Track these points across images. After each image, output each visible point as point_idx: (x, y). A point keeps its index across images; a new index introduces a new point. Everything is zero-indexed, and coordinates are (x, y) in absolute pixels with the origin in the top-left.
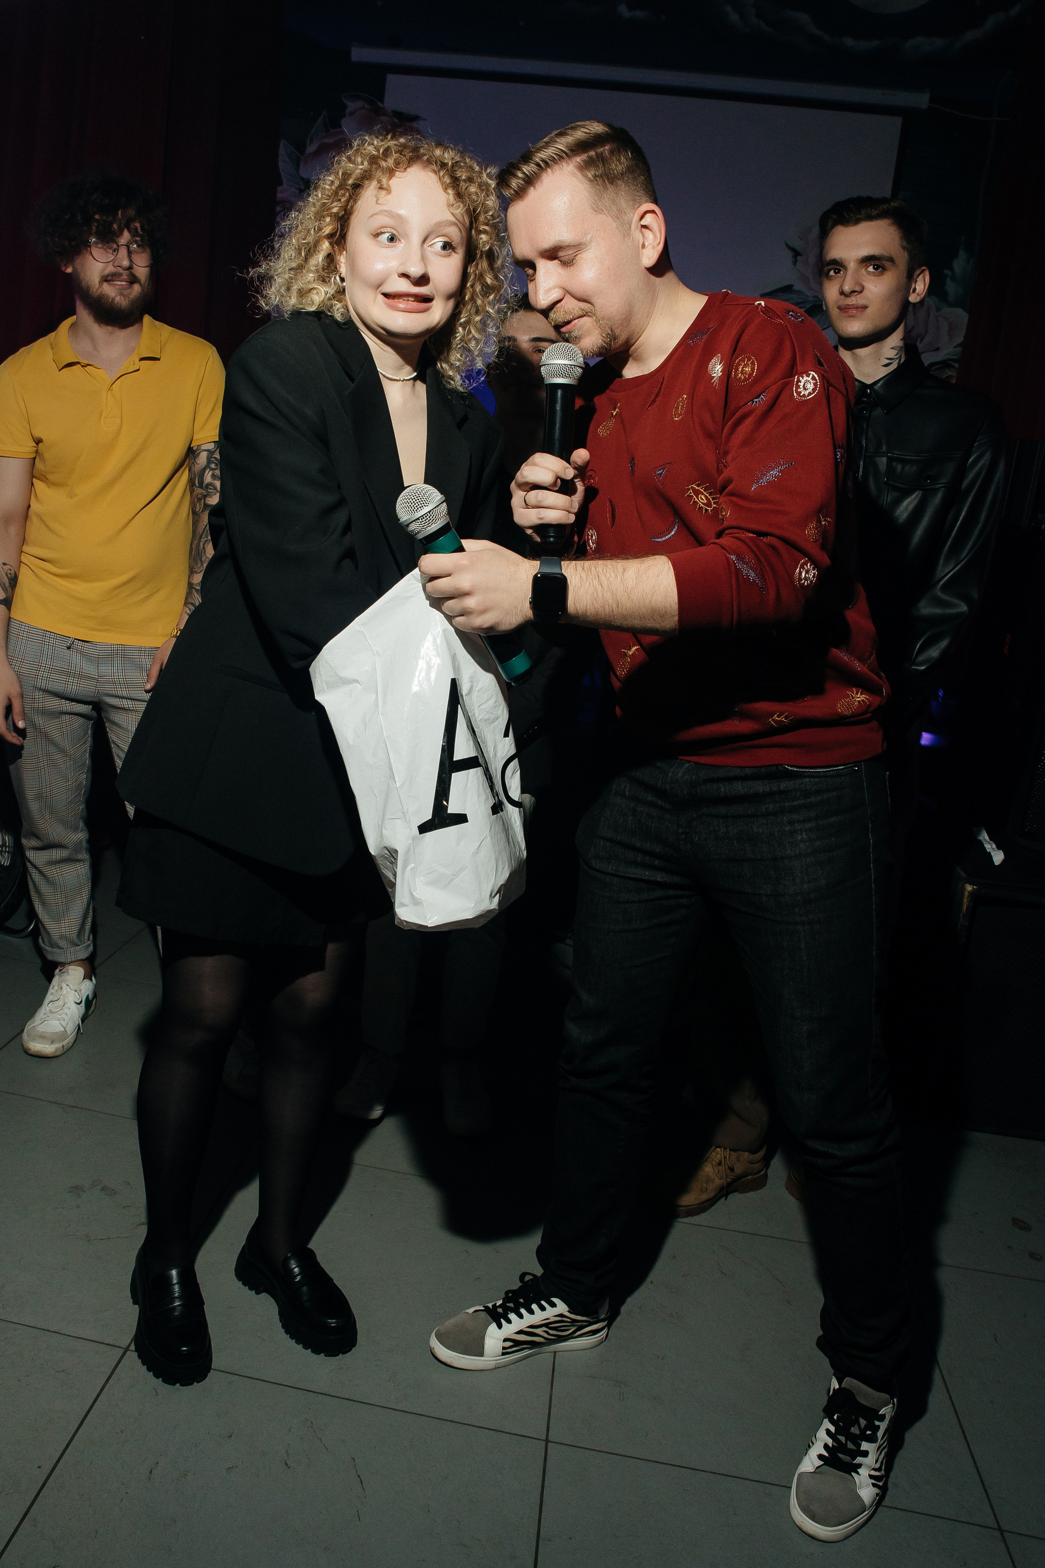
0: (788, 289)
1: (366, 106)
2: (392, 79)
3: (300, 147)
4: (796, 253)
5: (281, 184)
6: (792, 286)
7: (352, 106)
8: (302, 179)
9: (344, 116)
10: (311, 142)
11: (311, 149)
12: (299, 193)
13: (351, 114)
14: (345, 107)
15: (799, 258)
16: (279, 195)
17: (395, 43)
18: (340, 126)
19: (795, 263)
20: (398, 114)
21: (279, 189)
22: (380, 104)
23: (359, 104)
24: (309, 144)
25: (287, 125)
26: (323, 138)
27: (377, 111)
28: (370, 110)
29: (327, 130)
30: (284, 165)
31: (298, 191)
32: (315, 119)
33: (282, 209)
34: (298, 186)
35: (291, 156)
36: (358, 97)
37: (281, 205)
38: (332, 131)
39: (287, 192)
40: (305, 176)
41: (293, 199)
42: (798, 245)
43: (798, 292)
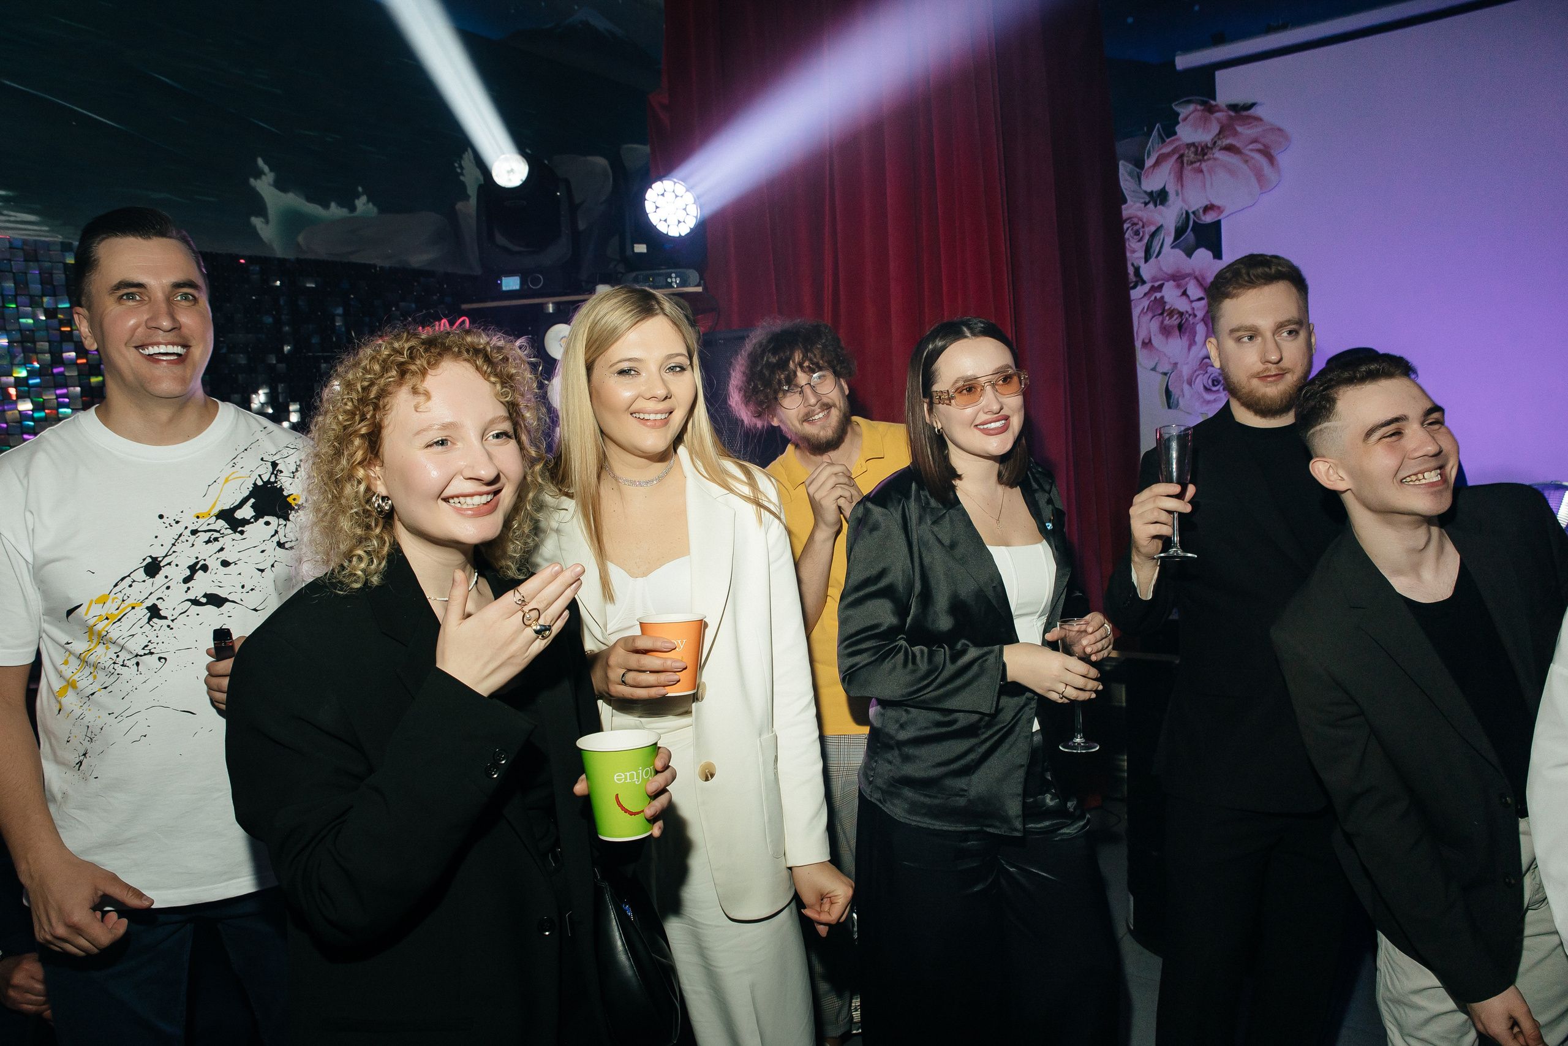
1: (1199, 107)
2: (1220, 75)
3: (1139, 164)
5: (1125, 201)
7: (1183, 111)
8: (1145, 192)
9: (1178, 123)
10: (1149, 155)
11: (1149, 163)
13: (1185, 119)
14: (1178, 114)
16: (1126, 213)
17: (1219, 40)
18: (1175, 133)
20: (1234, 107)
21: (1123, 207)
22: (1213, 102)
23: (1192, 107)
24: (1148, 158)
25: (1123, 146)
26: (1160, 149)
27: (1211, 110)
28: (1203, 110)
29: (1163, 141)
30: (1126, 183)
31: (1143, 205)
32: (1149, 134)
33: (1129, 225)
34: (1143, 200)
35: (1130, 174)
36: (1189, 102)
37: (1128, 221)
38: (1168, 140)
39: (1132, 208)
40: (1149, 190)
41: (1140, 214)
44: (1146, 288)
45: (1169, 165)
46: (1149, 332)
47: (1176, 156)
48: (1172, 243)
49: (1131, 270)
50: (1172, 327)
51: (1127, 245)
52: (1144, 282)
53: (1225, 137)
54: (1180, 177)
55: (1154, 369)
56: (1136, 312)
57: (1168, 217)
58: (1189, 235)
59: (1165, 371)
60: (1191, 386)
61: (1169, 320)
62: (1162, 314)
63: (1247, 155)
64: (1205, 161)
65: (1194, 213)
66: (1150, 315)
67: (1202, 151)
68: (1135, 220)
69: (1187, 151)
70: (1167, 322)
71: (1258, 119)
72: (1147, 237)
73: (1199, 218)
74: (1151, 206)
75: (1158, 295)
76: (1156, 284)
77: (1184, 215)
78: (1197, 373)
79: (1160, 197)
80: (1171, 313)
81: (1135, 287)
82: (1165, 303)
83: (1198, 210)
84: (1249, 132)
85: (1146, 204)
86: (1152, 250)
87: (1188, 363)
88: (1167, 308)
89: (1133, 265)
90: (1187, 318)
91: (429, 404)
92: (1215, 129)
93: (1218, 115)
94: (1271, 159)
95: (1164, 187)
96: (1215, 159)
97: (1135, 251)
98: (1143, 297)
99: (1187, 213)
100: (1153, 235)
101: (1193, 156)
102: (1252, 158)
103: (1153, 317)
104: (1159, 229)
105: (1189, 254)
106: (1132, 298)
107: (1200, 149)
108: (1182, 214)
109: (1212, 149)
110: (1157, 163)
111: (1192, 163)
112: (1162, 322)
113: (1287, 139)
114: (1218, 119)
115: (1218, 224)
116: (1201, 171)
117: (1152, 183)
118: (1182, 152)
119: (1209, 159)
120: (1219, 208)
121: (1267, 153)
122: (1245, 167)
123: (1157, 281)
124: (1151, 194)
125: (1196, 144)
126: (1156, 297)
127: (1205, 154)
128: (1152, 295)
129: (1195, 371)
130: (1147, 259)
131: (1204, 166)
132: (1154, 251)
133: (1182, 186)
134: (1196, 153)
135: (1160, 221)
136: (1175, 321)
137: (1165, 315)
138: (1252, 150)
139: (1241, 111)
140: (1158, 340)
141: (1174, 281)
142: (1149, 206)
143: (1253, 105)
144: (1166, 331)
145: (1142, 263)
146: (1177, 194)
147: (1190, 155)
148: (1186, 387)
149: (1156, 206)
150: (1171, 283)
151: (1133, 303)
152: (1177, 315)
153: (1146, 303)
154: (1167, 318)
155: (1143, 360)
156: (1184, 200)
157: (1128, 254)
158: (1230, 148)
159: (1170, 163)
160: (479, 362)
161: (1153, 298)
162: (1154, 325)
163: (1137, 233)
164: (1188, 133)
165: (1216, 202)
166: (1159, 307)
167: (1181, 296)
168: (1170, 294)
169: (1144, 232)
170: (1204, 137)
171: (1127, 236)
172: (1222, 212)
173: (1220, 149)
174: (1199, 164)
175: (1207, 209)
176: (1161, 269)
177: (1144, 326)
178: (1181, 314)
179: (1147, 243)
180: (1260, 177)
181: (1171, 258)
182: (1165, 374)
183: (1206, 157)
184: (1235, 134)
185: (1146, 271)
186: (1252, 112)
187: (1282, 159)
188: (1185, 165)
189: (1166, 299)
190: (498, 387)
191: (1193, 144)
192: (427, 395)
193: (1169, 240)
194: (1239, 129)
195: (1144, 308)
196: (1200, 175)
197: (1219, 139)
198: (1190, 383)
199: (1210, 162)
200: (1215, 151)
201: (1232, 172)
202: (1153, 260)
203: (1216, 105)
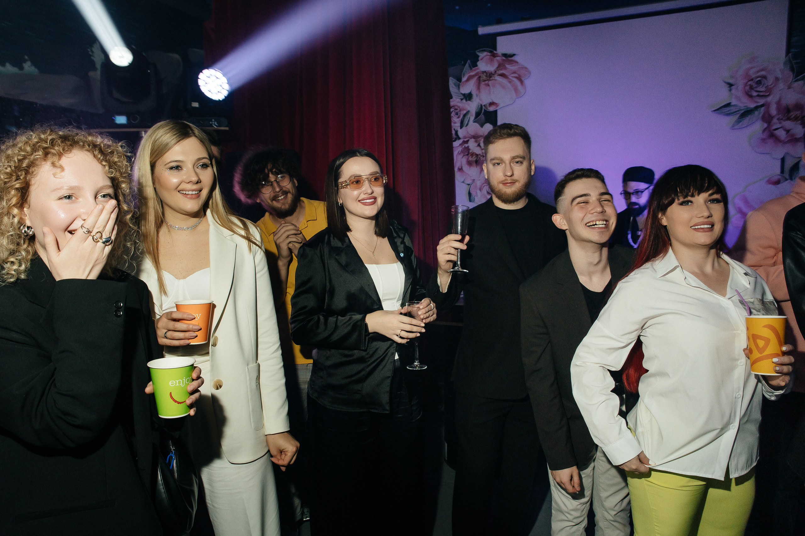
0: (728, 105)
1: (489, 54)
2: (499, 39)
3: (459, 79)
4: (730, 85)
5: (451, 97)
6: (730, 103)
7: (482, 55)
8: (462, 94)
9: (478, 61)
10: (464, 75)
11: (464, 79)
12: (461, 101)
13: (482, 59)
14: (478, 56)
15: (732, 87)
16: (452, 104)
17: (499, 22)
18: (477, 66)
19: (730, 90)
20: (505, 55)
21: (451, 100)
22: (495, 52)
23: (485, 53)
24: (463, 77)
25: (452, 70)
26: (470, 73)
27: (494, 55)
28: (491, 55)
29: (471, 69)
30: (453, 89)
31: (460, 100)
32: (464, 65)
33: (453, 110)
34: (460, 98)
35: (455, 84)
36: (484, 51)
37: (453, 108)
38: (473, 69)
39: (455, 101)
40: (463, 92)
41: (459, 104)
42: (731, 81)
43: (735, 105)
44: (460, 141)
45: (473, 82)
46: (462, 164)
47: (477, 77)
48: (474, 119)
49: (453, 132)
50: (472, 161)
51: (452, 120)
52: (459, 138)
53: (501, 70)
54: (479, 88)
55: (463, 182)
56: (455, 153)
57: (472, 107)
58: (482, 117)
59: (469, 183)
60: (481, 191)
61: (471, 158)
62: (468, 155)
63: (510, 79)
64: (490, 80)
65: (484, 105)
66: (462, 155)
67: (490, 75)
68: (456, 107)
69: (482, 75)
70: (470, 159)
71: (516, 62)
72: (462, 116)
73: (487, 109)
74: (464, 101)
75: (466, 145)
76: (465, 140)
77: (480, 107)
78: (484, 185)
79: (468, 97)
80: (473, 154)
81: (455, 141)
82: (470, 149)
83: (486, 105)
84: (512, 68)
85: (462, 99)
86: (464, 123)
87: (479, 180)
88: (470, 151)
89: (454, 129)
90: (479, 158)
91: (63, 174)
92: (496, 65)
93: (498, 58)
94: (522, 82)
95: (471, 92)
96: (495, 80)
97: (456, 122)
98: (458, 146)
99: (481, 105)
100: (465, 115)
101: (485, 77)
102: (513, 81)
103: (464, 156)
104: (468, 112)
105: (482, 126)
106: (454, 146)
107: (488, 74)
108: (479, 106)
109: (494, 74)
110: (468, 80)
111: (484, 81)
112: (468, 159)
113: (530, 73)
114: (498, 61)
115: (496, 112)
116: (488, 85)
117: (465, 90)
118: (480, 75)
119: (493, 80)
120: (496, 104)
121: (519, 79)
122: (509, 85)
123: (466, 138)
124: (464, 95)
125: (487, 72)
126: (465, 146)
127: (490, 77)
128: (463, 145)
129: (483, 184)
130: (461, 127)
131: (490, 83)
132: (465, 124)
133: (479, 92)
134: (486, 76)
135: (469, 109)
136: (474, 159)
137: (469, 155)
138: (512, 77)
139: (508, 57)
140: (466, 168)
141: (474, 138)
142: (462, 101)
143: (514, 55)
144: (470, 163)
145: (459, 129)
146: (477, 96)
147: (484, 77)
148: (478, 191)
149: (466, 101)
150: (473, 140)
151: (454, 149)
152: (475, 156)
153: (460, 149)
154: (470, 157)
155: (458, 178)
156: (480, 99)
157: (452, 124)
158: (503, 75)
159: (475, 79)
160: (96, 153)
161: (463, 147)
162: (464, 160)
163: (457, 114)
164: (484, 65)
165: (496, 101)
166: (467, 151)
167: (477, 146)
168: (472, 145)
169: (460, 113)
170: (490, 68)
171: (452, 115)
172: (498, 106)
173: (498, 75)
174: (488, 81)
175: (492, 104)
176: (468, 132)
177: (459, 160)
178: (477, 155)
179: (461, 119)
180: (516, 90)
181: (473, 127)
182: (469, 185)
183: (491, 79)
184: (505, 68)
185: (461, 133)
186: (513, 58)
187: (527, 82)
188: (481, 82)
189: (471, 147)
190: (107, 168)
191: (485, 72)
192: (62, 168)
193: (472, 118)
194: (507, 66)
195: (459, 151)
196: (488, 87)
197: (497, 70)
198: (480, 190)
199: (493, 81)
200: (496, 76)
201: (503, 87)
202: (464, 128)
203: (497, 54)
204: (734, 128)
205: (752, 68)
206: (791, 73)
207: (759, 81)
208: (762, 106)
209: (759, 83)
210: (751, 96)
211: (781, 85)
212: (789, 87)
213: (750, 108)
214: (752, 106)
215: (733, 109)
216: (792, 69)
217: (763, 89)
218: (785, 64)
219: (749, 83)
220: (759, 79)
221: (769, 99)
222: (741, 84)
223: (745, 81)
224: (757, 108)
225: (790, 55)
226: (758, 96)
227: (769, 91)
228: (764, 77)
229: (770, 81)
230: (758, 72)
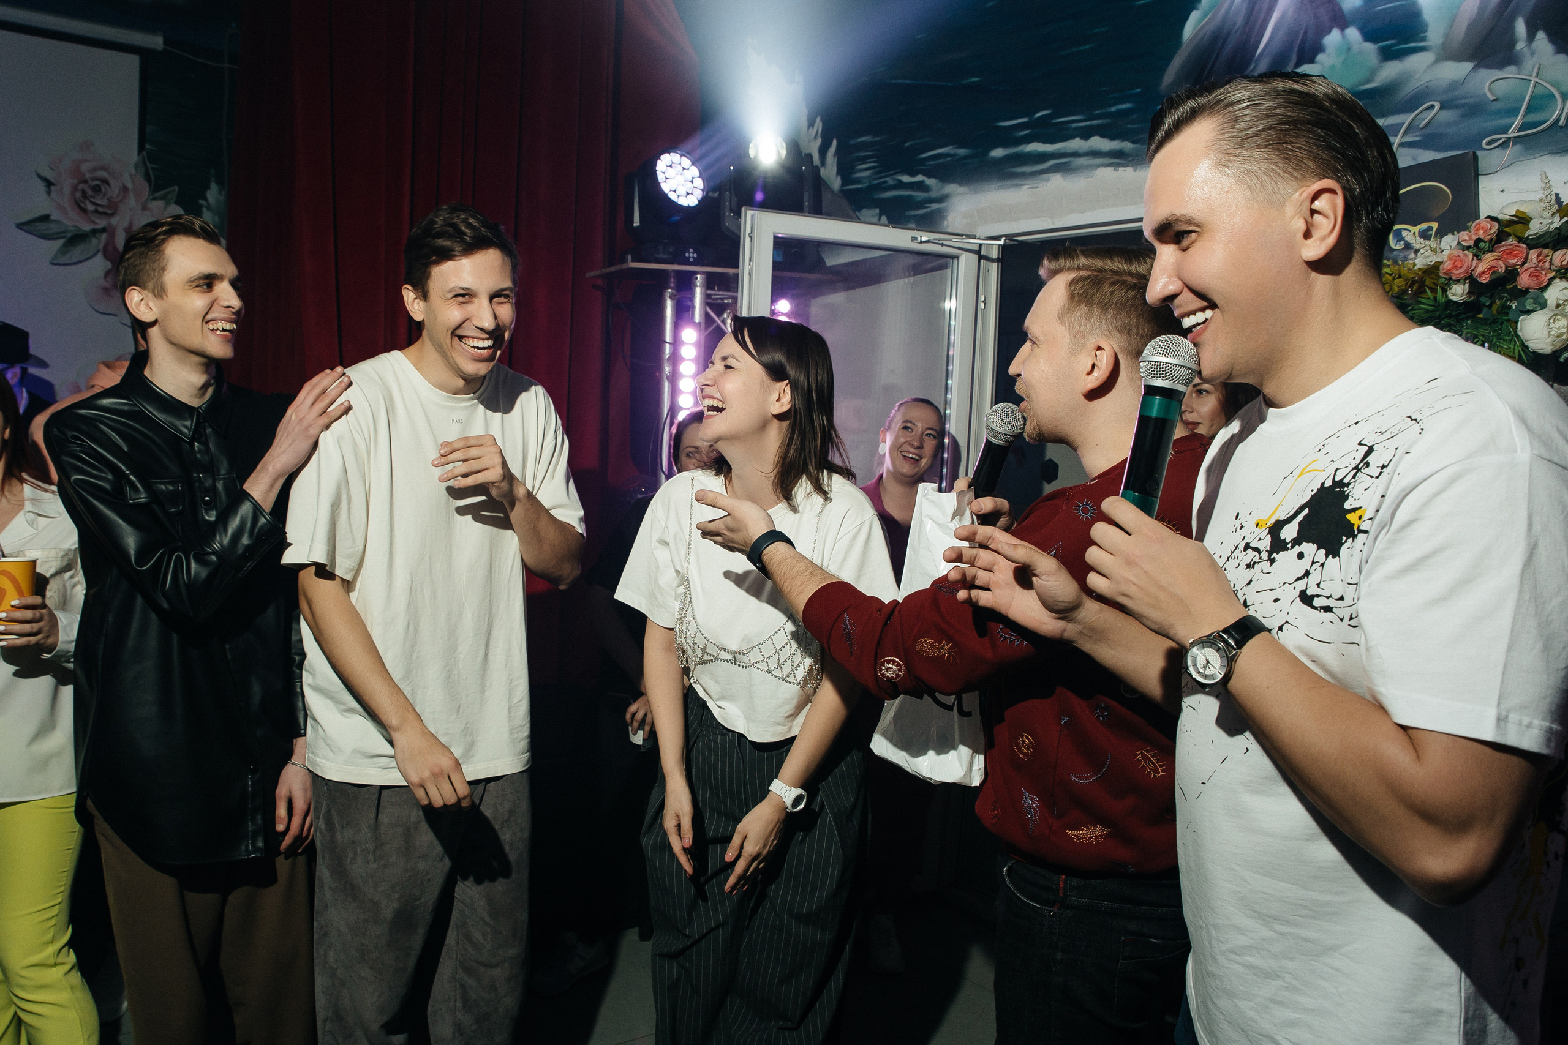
0: (45, 218)
4: (49, 184)
6: (49, 216)
15: (52, 188)
19: (49, 193)
42: (50, 175)
43: (57, 222)
204: (56, 262)
205: (85, 161)
206: (146, 185)
207: (98, 186)
208: (104, 230)
209: (97, 189)
210: (84, 210)
211: (132, 201)
212: (144, 208)
213: (83, 231)
214: (87, 227)
215: (54, 228)
216: (148, 178)
217: (104, 202)
218: (136, 166)
219: (81, 186)
220: (97, 182)
221: (114, 221)
222: (67, 184)
223: (75, 181)
224: (94, 232)
225: (144, 153)
226: (96, 211)
227: (112, 210)
228: (105, 182)
229: (115, 190)
230: (95, 170)
